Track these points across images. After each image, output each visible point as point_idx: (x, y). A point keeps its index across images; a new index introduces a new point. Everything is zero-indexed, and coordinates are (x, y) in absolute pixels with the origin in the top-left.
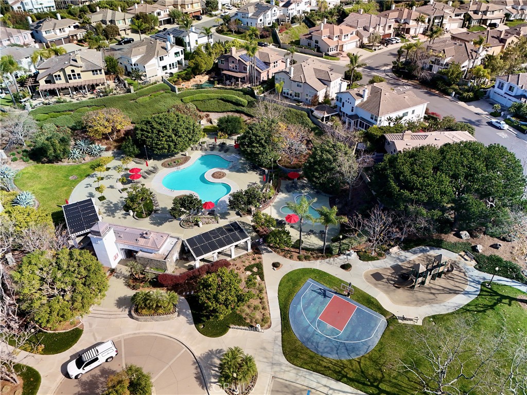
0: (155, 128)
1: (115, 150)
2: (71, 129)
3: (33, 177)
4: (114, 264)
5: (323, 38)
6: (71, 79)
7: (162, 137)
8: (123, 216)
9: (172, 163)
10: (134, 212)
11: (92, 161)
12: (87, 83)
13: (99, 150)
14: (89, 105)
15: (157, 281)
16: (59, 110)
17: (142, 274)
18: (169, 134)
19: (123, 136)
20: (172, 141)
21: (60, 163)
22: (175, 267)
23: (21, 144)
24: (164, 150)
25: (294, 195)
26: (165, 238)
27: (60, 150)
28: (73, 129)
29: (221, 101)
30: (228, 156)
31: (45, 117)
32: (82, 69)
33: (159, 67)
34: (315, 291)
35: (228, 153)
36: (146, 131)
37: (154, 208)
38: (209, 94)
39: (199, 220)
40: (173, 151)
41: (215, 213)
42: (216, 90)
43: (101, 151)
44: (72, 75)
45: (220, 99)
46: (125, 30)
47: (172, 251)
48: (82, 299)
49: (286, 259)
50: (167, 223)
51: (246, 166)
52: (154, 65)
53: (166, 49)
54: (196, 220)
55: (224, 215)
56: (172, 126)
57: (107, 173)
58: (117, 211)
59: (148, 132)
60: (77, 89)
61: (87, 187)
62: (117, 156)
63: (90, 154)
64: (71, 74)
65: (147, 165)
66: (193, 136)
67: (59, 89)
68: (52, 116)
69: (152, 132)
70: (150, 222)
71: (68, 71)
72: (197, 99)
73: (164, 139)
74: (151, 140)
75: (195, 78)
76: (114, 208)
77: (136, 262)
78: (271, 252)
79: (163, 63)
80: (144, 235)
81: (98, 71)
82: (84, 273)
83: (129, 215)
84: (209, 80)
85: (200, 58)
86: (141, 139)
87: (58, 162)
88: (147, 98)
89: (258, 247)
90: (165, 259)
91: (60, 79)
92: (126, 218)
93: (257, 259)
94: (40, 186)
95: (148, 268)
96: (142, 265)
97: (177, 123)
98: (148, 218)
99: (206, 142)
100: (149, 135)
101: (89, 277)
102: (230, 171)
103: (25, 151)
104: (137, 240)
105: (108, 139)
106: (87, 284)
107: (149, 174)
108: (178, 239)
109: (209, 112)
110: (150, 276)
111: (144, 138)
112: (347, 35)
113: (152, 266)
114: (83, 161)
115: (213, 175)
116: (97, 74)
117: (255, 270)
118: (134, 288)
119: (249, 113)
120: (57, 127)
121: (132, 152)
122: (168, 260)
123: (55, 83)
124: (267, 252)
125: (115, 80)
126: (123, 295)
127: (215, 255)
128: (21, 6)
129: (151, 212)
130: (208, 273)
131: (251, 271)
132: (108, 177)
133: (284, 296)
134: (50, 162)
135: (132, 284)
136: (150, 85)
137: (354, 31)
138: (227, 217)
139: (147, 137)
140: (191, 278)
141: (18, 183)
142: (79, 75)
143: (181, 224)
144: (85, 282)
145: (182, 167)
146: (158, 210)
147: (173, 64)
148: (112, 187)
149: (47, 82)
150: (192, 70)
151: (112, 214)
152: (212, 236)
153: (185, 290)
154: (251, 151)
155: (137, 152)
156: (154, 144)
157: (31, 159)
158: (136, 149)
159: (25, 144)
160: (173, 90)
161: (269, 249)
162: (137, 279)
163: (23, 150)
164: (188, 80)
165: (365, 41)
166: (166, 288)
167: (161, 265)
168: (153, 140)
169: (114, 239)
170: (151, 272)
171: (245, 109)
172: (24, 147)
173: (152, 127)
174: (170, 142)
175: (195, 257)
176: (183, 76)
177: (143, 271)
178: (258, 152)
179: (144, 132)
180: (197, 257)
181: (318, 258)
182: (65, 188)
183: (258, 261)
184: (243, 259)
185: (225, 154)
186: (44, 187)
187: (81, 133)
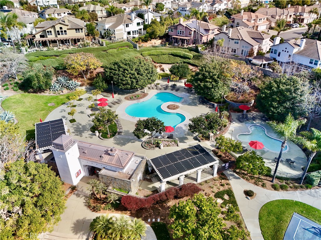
0: (121, 67)
1: (88, 86)
2: (55, 68)
3: (18, 102)
4: (76, 181)
5: (243, 20)
6: (59, 34)
7: (127, 74)
8: (89, 136)
9: (134, 97)
10: (99, 133)
11: (69, 93)
12: (71, 38)
13: (75, 85)
14: (70, 52)
15: (120, 203)
16: (47, 55)
17: (104, 194)
18: (132, 72)
19: (95, 76)
20: (135, 78)
21: (42, 94)
22: (138, 187)
23: (14, 78)
24: (128, 86)
25: (247, 125)
26: (130, 156)
27: (43, 82)
28: (56, 69)
29: (171, 56)
30: (179, 94)
31: (36, 59)
32: (69, 27)
33: (125, 32)
34: (307, 230)
35: (178, 92)
36: (114, 70)
37: (118, 130)
38: (162, 51)
39: (160, 142)
40: (135, 86)
41: (174, 137)
42: (168, 49)
43: (76, 86)
44: (60, 32)
45: (170, 55)
46: (101, 18)
47: (137, 170)
48: (29, 224)
49: (258, 187)
50: (130, 144)
51: (196, 101)
52: (122, 30)
53: (131, 20)
54: (157, 142)
55: (182, 140)
56: (135, 67)
57: (79, 102)
58: (85, 132)
59: (116, 70)
60: (63, 42)
61: (62, 112)
62: (88, 90)
63: (68, 87)
64: (60, 30)
65: (113, 97)
66: (151, 76)
67: (50, 41)
68: (42, 59)
69: (119, 70)
70: (114, 142)
71: (57, 28)
72: (153, 54)
73: (128, 76)
74: (118, 76)
75: (151, 41)
76: (82, 129)
77: (99, 180)
78: (239, 178)
79: (128, 29)
80: (109, 152)
81: (80, 30)
82: (37, 190)
83: (95, 135)
84: (161, 43)
85: (156, 26)
86: (109, 76)
87: (41, 93)
88: (115, 50)
89: (224, 172)
90: (129, 179)
91: (51, 34)
92: (92, 138)
93: (225, 185)
94: (22, 109)
95: (110, 188)
96: (105, 184)
97: (139, 64)
98: (112, 139)
99: (160, 83)
100: (117, 72)
101: (43, 196)
102: (182, 104)
103: (17, 83)
104: (101, 157)
105: (83, 77)
106: (38, 205)
107: (114, 104)
108: (143, 158)
109: (162, 63)
110: (113, 198)
111: (112, 75)
112: (261, 19)
113: (115, 186)
114: (61, 93)
115: (168, 107)
116: (79, 32)
117: (226, 197)
118: (94, 209)
119: (194, 64)
120: (44, 66)
121: (101, 86)
122: (133, 180)
123: (47, 37)
124: (234, 178)
125: (92, 40)
126: (81, 218)
127: (182, 178)
128: (36, 3)
129: (115, 133)
130: (176, 197)
131: (223, 199)
132: (80, 105)
133: (270, 233)
134: (35, 92)
135: (93, 205)
136: (118, 42)
137: (266, 17)
138: (185, 141)
139: (114, 75)
140: (157, 203)
141: (4, 106)
142: (65, 31)
143: (143, 145)
144: (37, 202)
145: (142, 100)
146: (121, 132)
147: (135, 31)
148: (82, 112)
149: (41, 36)
150: (149, 35)
151: (80, 134)
152: (177, 157)
153: (150, 216)
154: (204, 85)
155: (105, 86)
156: (120, 80)
157: (20, 89)
158: (104, 84)
159: (17, 78)
160: (135, 47)
161: (235, 174)
162: (98, 199)
163: (15, 82)
164: (146, 41)
165: (273, 25)
166: (129, 212)
167: (125, 185)
168: (119, 77)
169: (78, 154)
170: (114, 193)
171: (191, 61)
172: (16, 80)
173: (119, 67)
174: (133, 79)
175: (161, 178)
176: (143, 38)
177: (106, 191)
178: (211, 86)
179: (112, 71)
180: (164, 178)
181: (296, 188)
182: (43, 112)
183: (226, 187)
184: (211, 184)
185: (177, 92)
186: (25, 110)
187: (63, 72)
